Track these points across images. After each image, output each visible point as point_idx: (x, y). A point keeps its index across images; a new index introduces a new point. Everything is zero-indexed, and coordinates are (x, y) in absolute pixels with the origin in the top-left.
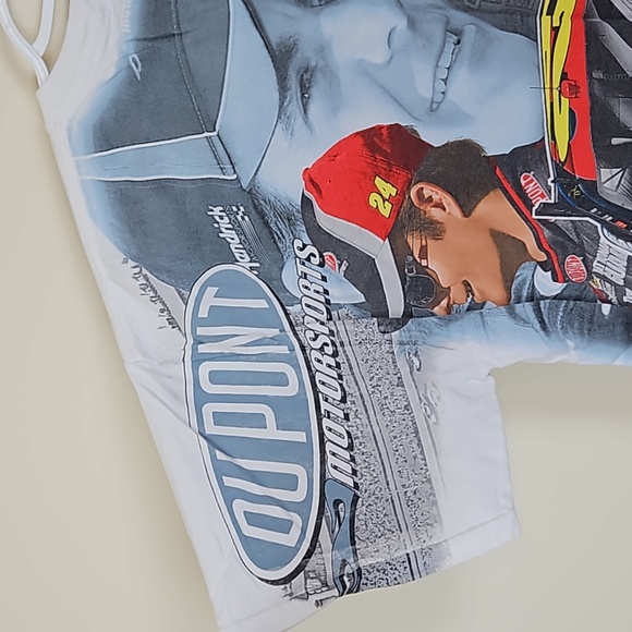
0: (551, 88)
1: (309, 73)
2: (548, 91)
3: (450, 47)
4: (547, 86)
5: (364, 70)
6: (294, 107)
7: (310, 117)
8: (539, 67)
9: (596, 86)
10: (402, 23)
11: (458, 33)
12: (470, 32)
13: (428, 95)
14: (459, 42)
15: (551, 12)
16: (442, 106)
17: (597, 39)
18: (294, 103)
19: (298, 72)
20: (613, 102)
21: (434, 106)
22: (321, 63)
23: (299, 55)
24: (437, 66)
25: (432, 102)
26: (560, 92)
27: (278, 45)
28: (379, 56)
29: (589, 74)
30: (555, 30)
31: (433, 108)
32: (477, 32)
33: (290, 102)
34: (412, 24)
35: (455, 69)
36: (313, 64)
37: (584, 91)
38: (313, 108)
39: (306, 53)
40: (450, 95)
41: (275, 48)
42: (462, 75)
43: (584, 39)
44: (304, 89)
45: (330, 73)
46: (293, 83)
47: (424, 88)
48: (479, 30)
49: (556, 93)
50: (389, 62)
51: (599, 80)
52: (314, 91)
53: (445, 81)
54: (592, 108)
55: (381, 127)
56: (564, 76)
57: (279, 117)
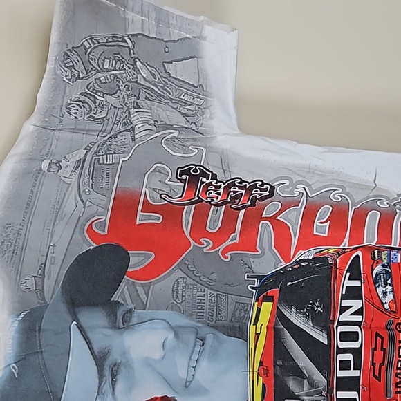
0: (253, 371)
1: (116, 367)
2: (251, 373)
3: (198, 348)
4: (251, 370)
5: (148, 363)
6: (107, 387)
7: (116, 393)
8: (247, 358)
9: (278, 369)
10: (171, 336)
11: (203, 339)
12: (210, 338)
13: (184, 376)
14: (203, 345)
15: (255, 323)
16: (192, 384)
17: (281, 341)
18: (107, 384)
19: (110, 366)
20: (287, 379)
21: (187, 384)
22: (124, 360)
23: (111, 358)
24: (190, 359)
25: (187, 381)
26: (258, 373)
27: (99, 353)
28: (157, 355)
29: (275, 362)
30: (258, 335)
31: (187, 385)
32: (214, 338)
33: (105, 384)
34: (177, 335)
35: (200, 361)
36: (119, 361)
37: (271, 372)
38: (119, 387)
39: (115, 356)
40: (197, 377)
41: (97, 354)
42: (204, 364)
43: (273, 341)
44: (114, 376)
45: (129, 366)
46: (107, 373)
47: (182, 372)
48: (215, 337)
49: (256, 374)
50: (163, 358)
51: (280, 366)
52: (119, 377)
53: (194, 368)
54: (275, 383)
55: (156, 398)
56: (261, 364)
57: (98, 394)
